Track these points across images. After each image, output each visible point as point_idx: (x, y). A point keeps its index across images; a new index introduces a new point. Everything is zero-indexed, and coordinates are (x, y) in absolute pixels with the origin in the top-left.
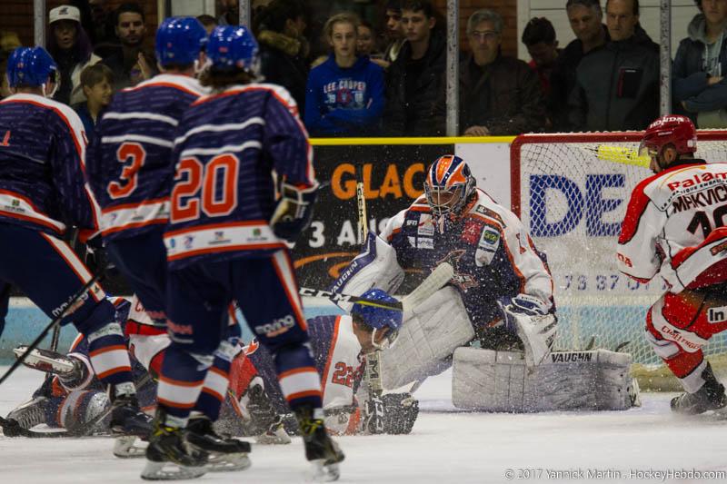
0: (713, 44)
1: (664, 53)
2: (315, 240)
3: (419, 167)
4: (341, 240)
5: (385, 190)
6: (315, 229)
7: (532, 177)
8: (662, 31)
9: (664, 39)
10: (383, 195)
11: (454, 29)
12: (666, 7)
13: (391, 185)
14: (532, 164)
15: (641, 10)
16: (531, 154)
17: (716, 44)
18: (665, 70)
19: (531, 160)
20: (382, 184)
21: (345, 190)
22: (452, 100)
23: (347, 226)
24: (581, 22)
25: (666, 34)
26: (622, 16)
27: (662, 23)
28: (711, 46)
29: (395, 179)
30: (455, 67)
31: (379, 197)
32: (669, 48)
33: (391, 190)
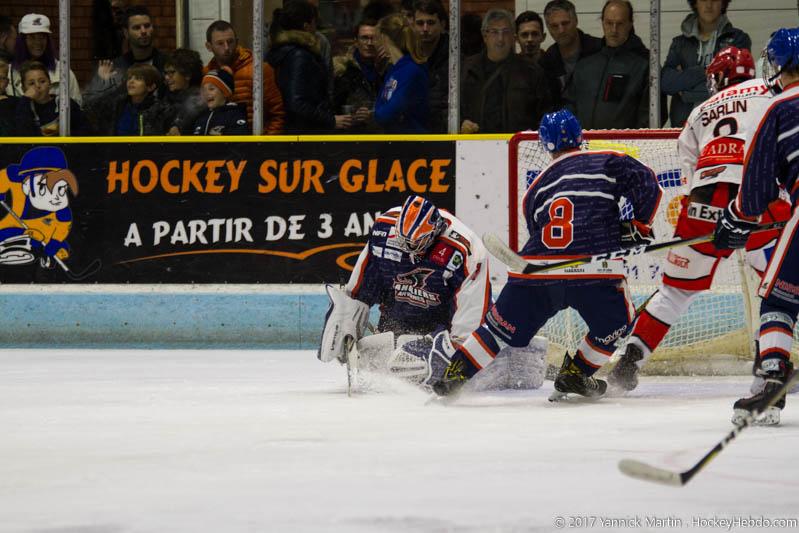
0: (707, 42)
1: (653, 55)
2: (324, 231)
3: (422, 163)
4: (348, 231)
5: (390, 184)
6: (323, 220)
7: (529, 173)
8: (652, 35)
9: (653, 42)
10: (388, 189)
11: (456, 31)
12: (656, 13)
13: (395, 179)
14: (529, 160)
15: (634, 15)
16: (528, 151)
17: (710, 43)
18: (654, 72)
19: (528, 156)
20: (387, 179)
21: (352, 184)
22: (454, 99)
23: (354, 218)
24: (560, 26)
25: (656, 38)
26: (619, 24)
27: (652, 28)
28: (705, 43)
29: (400, 174)
30: (456, 67)
31: (384, 191)
32: (658, 51)
33: (396, 184)
